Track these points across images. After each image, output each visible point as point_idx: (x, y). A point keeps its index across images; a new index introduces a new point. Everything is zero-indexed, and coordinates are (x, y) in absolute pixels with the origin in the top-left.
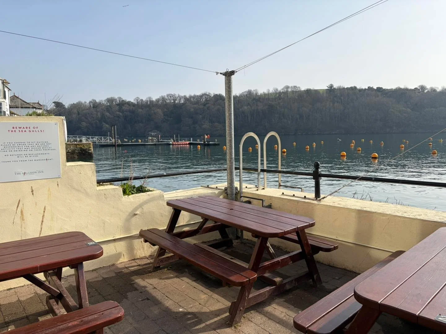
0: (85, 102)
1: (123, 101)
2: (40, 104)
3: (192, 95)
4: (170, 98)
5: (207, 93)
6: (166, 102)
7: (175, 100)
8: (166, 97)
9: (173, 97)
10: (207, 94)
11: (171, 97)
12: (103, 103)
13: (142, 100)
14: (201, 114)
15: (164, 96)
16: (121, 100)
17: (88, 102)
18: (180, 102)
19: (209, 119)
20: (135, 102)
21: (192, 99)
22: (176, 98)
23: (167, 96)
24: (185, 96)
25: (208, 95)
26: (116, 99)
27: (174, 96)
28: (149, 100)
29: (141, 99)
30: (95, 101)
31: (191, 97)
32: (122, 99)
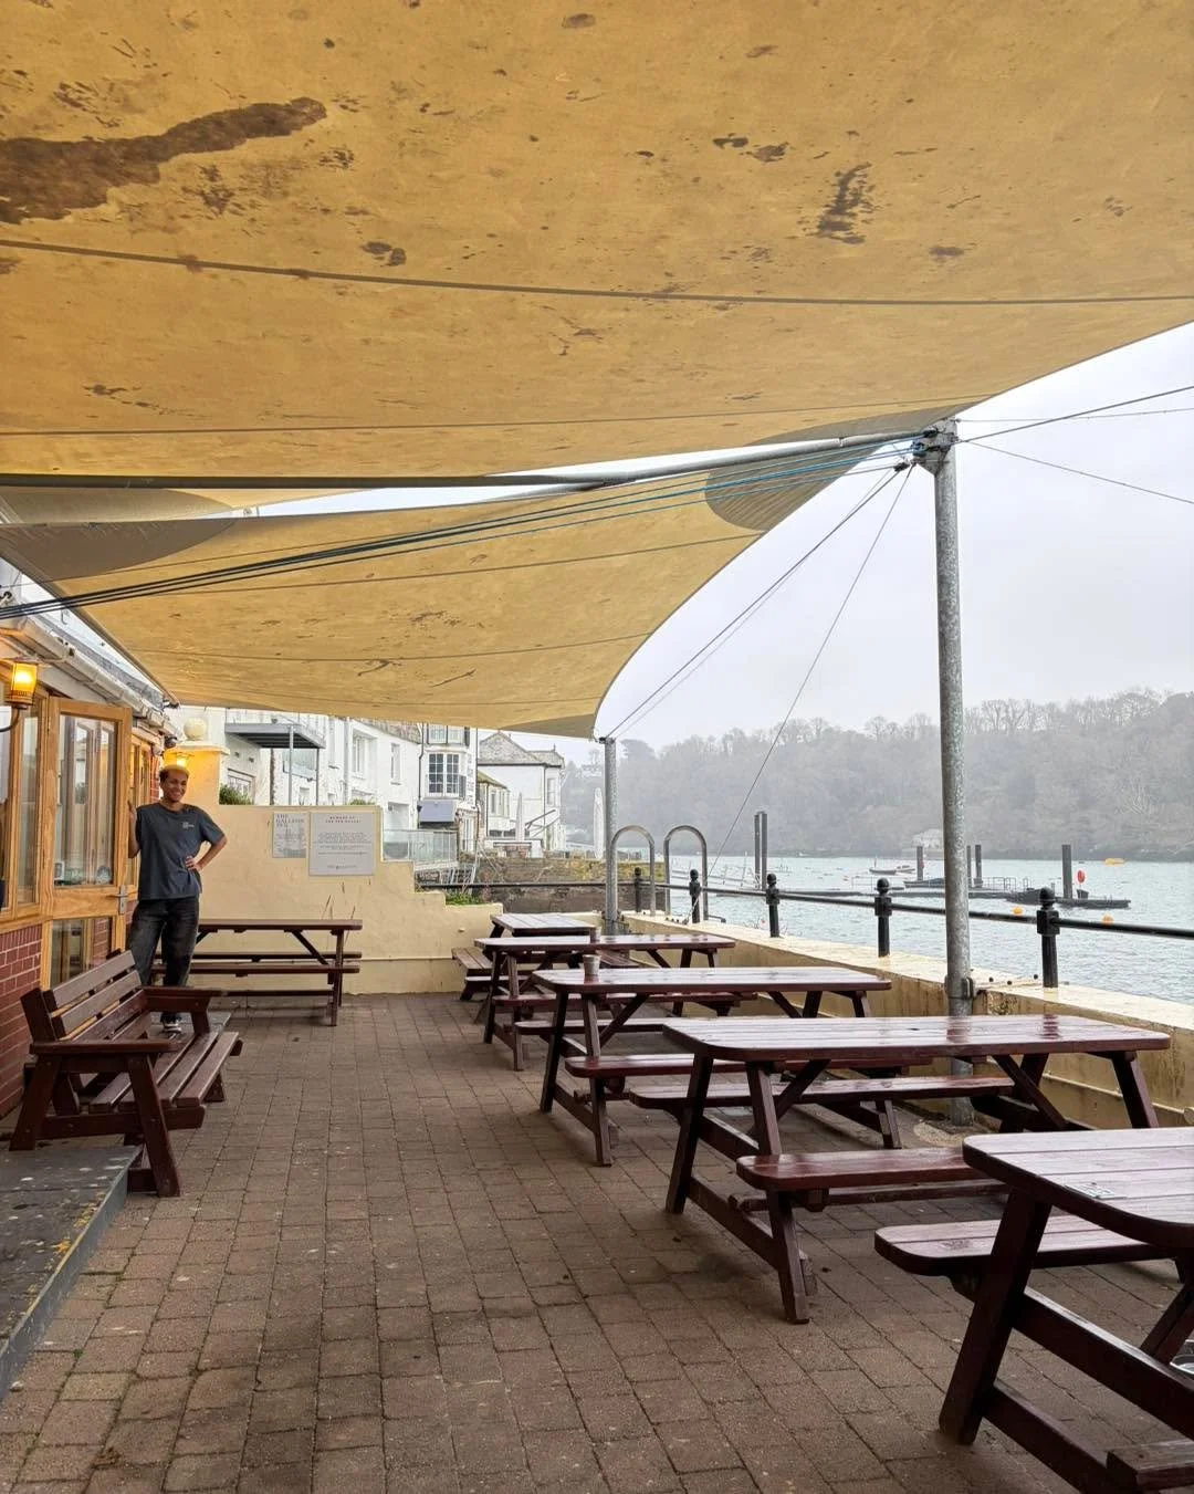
0: (711, 739)
1: (829, 730)
2: (557, 754)
3: (1082, 700)
4: (995, 715)
5: (1138, 689)
6: (979, 730)
7: (1012, 723)
8: (981, 713)
9: (1007, 711)
10: (1141, 693)
11: (998, 711)
12: (764, 741)
13: (894, 726)
14: (1111, 772)
15: (975, 709)
16: (822, 730)
17: (719, 738)
18: (1031, 727)
19: (1147, 788)
20: (870, 733)
21: (1080, 717)
22: (1017, 715)
23: (985, 709)
24: (1051, 706)
25: (1142, 699)
26: (807, 727)
27: (1010, 710)
28: (917, 726)
29: (889, 722)
30: (742, 733)
31: (1074, 707)
32: (826, 724)
